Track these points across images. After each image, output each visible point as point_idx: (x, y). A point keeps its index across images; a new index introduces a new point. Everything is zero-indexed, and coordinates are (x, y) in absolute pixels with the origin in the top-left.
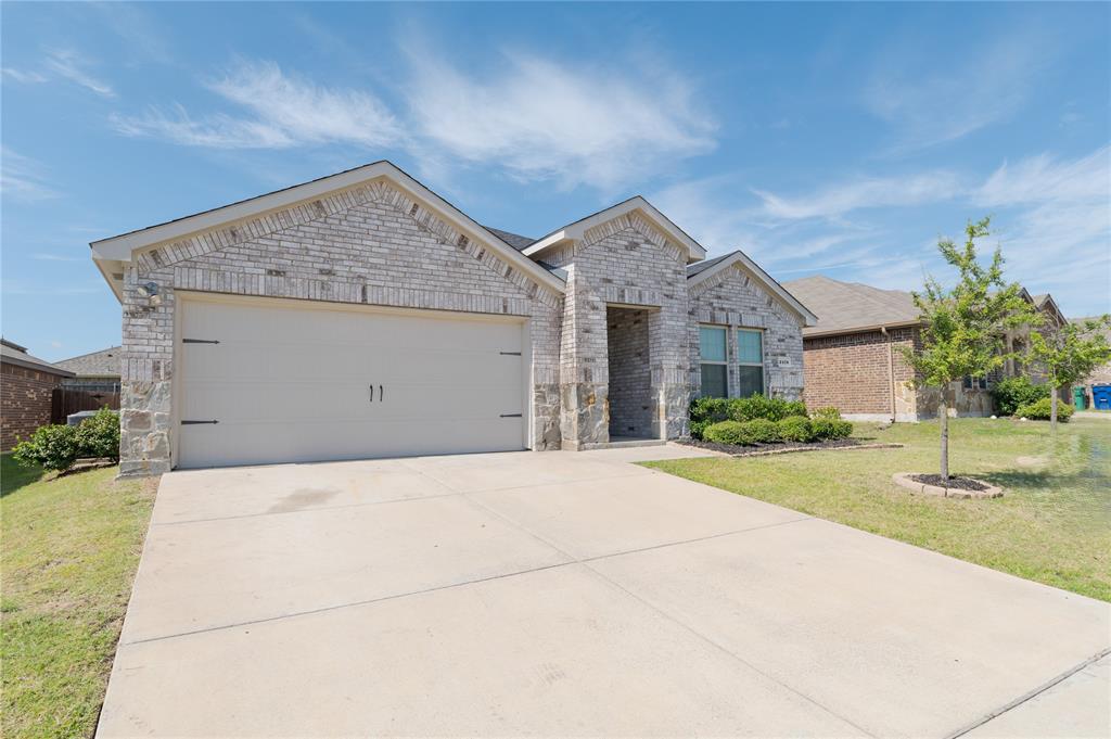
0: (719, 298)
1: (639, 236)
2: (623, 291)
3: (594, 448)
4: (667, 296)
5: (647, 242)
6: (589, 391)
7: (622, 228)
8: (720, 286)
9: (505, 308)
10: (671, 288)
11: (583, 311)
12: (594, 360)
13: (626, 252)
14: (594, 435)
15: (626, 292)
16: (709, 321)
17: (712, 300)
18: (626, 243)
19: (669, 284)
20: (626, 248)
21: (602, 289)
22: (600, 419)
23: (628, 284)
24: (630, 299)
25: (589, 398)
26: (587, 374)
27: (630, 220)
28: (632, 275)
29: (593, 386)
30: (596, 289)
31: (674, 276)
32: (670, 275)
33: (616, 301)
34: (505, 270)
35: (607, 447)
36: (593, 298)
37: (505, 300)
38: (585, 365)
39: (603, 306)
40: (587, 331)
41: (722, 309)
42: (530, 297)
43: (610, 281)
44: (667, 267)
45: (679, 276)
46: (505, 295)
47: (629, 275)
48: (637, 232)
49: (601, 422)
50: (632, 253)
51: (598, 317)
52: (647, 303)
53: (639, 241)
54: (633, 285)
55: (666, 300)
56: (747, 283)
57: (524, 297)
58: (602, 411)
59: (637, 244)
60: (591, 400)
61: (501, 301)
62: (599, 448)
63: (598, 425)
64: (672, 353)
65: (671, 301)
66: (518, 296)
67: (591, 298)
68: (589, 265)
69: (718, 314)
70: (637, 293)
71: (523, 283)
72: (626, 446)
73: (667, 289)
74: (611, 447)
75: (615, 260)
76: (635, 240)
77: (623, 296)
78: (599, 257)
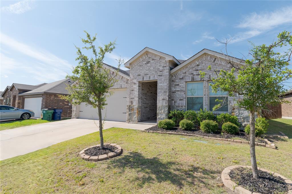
0: (197, 70)
1: (150, 59)
2: (144, 77)
3: (132, 123)
4: (160, 76)
5: (153, 60)
6: (132, 107)
7: (144, 58)
8: (198, 65)
9: (121, 87)
10: (161, 73)
11: (132, 85)
12: (134, 98)
13: (146, 65)
14: (133, 120)
15: (145, 77)
16: (191, 81)
17: (192, 72)
18: (146, 62)
19: (161, 71)
20: (146, 64)
21: (137, 78)
22: (135, 115)
23: (145, 75)
24: (146, 79)
25: (132, 109)
26: (132, 102)
27: (147, 55)
28: (147, 72)
29: (133, 106)
30: (136, 78)
31: (163, 68)
32: (161, 68)
33: (141, 81)
34: (121, 78)
35: (136, 124)
36: (135, 81)
37: (121, 85)
38: (131, 100)
39: (137, 83)
40: (132, 91)
41: (199, 75)
42: (127, 83)
43: (140, 75)
44: (160, 66)
45: (165, 68)
46: (121, 84)
47: (146, 72)
48: (150, 58)
49: (135, 116)
50: (147, 65)
51: (136, 86)
52: (152, 79)
53: (150, 60)
54: (147, 75)
55: (159, 77)
56: (215, 61)
57: (125, 83)
58: (136, 113)
59: (149, 62)
60: (133, 110)
61: (120, 85)
62: (134, 123)
63: (134, 117)
64: (160, 95)
65: (161, 77)
66: (124, 83)
67: (134, 81)
68: (134, 72)
69: (195, 77)
70: (148, 77)
71: (125, 80)
72: (142, 124)
73: (159, 73)
74: (138, 124)
75: (142, 68)
76: (149, 61)
77: (144, 79)
78: (137, 69)
